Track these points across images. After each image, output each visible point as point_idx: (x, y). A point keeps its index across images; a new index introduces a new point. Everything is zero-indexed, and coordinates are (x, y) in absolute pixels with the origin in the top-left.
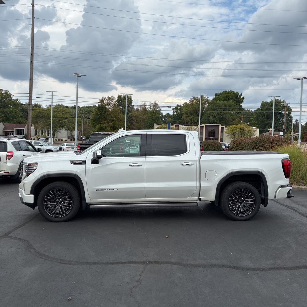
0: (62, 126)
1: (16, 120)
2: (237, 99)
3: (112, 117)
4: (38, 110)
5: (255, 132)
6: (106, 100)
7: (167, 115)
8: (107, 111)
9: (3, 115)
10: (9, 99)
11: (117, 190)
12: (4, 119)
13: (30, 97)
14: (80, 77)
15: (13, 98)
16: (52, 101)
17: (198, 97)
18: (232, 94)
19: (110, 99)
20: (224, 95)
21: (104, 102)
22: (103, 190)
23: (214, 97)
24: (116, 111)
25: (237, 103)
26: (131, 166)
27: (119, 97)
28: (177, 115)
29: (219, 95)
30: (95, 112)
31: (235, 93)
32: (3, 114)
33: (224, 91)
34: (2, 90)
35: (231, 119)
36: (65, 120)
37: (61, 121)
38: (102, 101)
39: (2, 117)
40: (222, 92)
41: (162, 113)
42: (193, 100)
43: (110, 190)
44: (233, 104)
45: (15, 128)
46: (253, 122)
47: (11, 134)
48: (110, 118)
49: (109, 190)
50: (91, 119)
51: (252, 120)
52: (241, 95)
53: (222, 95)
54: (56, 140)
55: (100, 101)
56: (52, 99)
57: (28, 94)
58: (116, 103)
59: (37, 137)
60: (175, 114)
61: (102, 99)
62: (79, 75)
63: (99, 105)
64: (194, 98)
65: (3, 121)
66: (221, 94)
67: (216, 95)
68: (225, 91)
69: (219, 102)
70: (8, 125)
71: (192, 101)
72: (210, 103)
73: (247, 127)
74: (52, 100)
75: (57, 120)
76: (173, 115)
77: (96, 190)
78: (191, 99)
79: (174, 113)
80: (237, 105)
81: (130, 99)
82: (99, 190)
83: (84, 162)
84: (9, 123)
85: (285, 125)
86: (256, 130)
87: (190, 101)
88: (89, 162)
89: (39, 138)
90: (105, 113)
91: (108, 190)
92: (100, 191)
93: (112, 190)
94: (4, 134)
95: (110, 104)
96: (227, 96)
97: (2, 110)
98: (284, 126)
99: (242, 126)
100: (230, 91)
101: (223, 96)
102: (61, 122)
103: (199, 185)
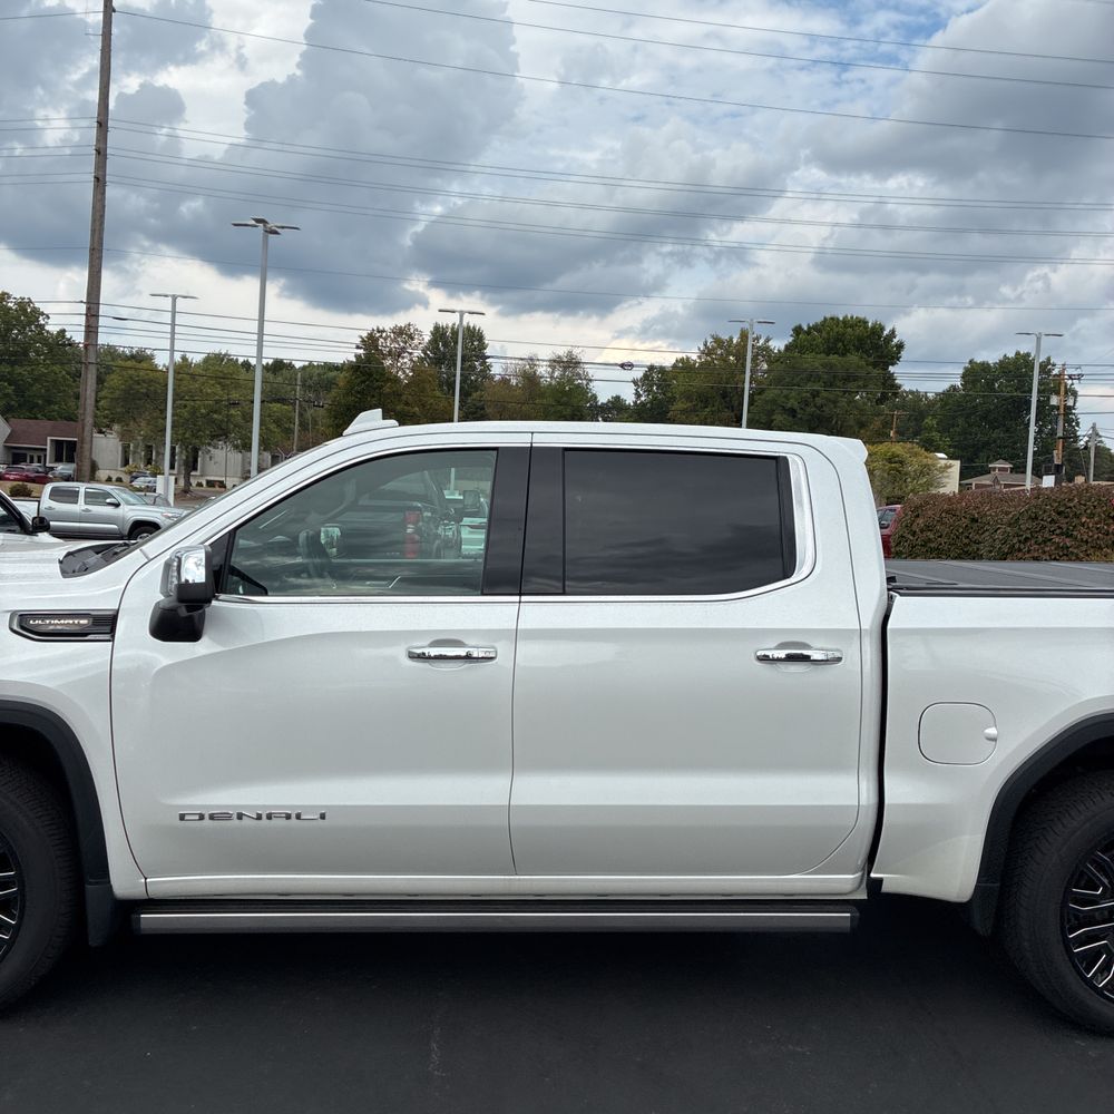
0: (221, 432)
1: (56, 408)
2: (877, 347)
3: (407, 404)
4: (130, 372)
5: (945, 474)
6: (385, 339)
7: (612, 403)
8: (389, 380)
9: (10, 390)
10: (31, 331)
11: (323, 817)
12: (13, 403)
13: (92, 314)
14: (276, 233)
15: (47, 328)
16: (173, 333)
17: (731, 339)
18: (858, 331)
19: (403, 333)
20: (828, 333)
21: (377, 346)
22: (227, 817)
23: (791, 339)
24: (423, 382)
25: (875, 365)
26: (422, 657)
27: (438, 333)
28: (651, 402)
29: (808, 333)
30: (341, 384)
31: (870, 324)
32: (10, 385)
33: (828, 316)
34: (9, 297)
35: (852, 423)
36: (233, 412)
37: (215, 412)
38: (370, 342)
39: (7, 395)
40: (819, 319)
41: (594, 397)
42: (714, 349)
43: (274, 821)
44: (862, 368)
45: (49, 438)
46: (935, 435)
47: (36, 459)
48: (398, 408)
49: (269, 817)
50: (327, 409)
51: (930, 429)
52: (893, 333)
53: (819, 331)
54: (200, 485)
55: (363, 341)
56: (173, 325)
57: (85, 306)
58: (425, 354)
59: (131, 473)
60: (643, 399)
61: (371, 336)
62: (271, 225)
63: (358, 356)
64: (717, 340)
65: (8, 413)
66: (816, 328)
67: (798, 330)
68: (832, 319)
69: (809, 357)
70: (23, 424)
71: (708, 352)
72: (774, 359)
73: (916, 455)
74: (173, 329)
75: (203, 411)
76: (635, 403)
77: (182, 817)
78: (705, 345)
79: (638, 395)
80: (875, 372)
81: (475, 337)
82: (202, 817)
83: (104, 625)
84: (31, 418)
85: (1060, 448)
86: (950, 467)
87: (703, 352)
88: (134, 626)
89: (134, 474)
90: (380, 387)
91: (259, 817)
92: (207, 821)
93: (288, 817)
94: (11, 460)
95: (398, 355)
96: (840, 338)
97: (5, 369)
98: (1055, 452)
99: (898, 448)
100: (852, 317)
101: (824, 334)
102: (215, 416)
103: (874, 800)
